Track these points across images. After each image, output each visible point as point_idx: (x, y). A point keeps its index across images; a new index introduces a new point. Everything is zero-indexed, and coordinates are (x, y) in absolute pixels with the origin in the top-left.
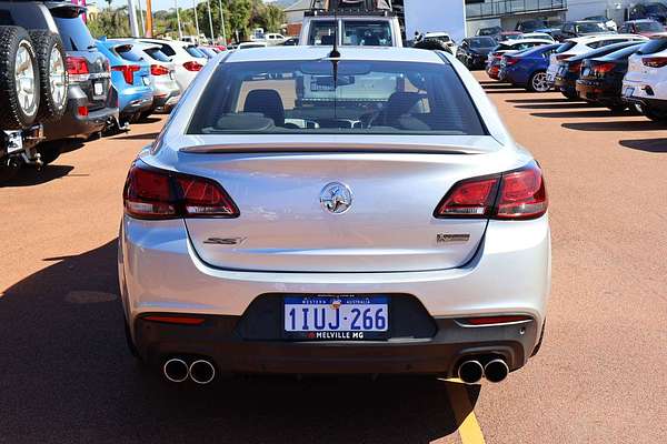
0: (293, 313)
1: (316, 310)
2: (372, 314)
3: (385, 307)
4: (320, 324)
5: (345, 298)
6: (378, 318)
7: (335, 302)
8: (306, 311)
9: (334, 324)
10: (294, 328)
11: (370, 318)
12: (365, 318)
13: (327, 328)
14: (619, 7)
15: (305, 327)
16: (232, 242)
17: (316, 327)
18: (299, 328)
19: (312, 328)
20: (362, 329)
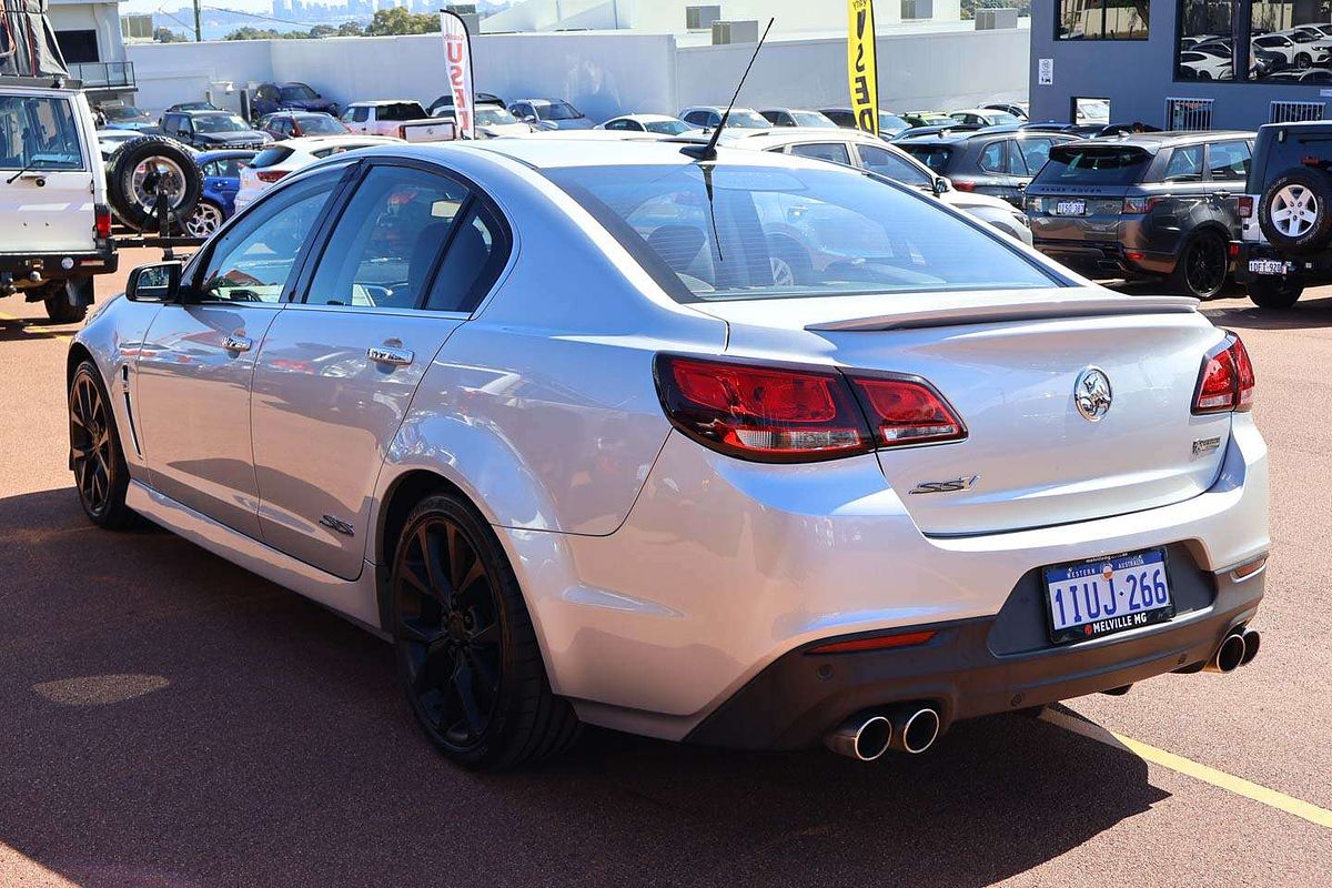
0: (1059, 597)
1: (1086, 586)
2: (1148, 582)
3: (1160, 566)
4: (1094, 611)
5: (1117, 560)
6: (1157, 585)
7: (1107, 569)
8: (1073, 589)
9: (1110, 607)
10: (1064, 623)
11: (1148, 588)
12: (1144, 588)
13: (1103, 615)
14: (230, 88)
15: (1078, 618)
16: (957, 486)
17: (1091, 616)
18: (1070, 622)
19: (1086, 619)
20: (1143, 608)
